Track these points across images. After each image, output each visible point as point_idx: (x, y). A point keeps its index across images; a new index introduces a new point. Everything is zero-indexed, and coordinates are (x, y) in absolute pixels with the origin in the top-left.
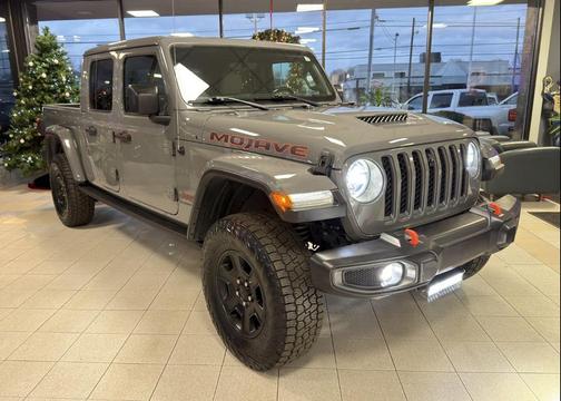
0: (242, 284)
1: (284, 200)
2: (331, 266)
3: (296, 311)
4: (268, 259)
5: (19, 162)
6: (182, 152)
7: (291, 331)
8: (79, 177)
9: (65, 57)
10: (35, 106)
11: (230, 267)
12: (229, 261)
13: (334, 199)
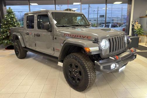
0: (75, 71)
1: (88, 49)
2: (100, 65)
3: (91, 76)
4: (83, 64)
5: (3, 42)
6: (56, 39)
7: (90, 81)
8: (23, 46)
9: (15, 15)
10: (7, 28)
11: (71, 67)
12: (71, 65)
13: (99, 49)
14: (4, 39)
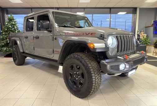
1: (92, 45)
3: (95, 78)
4: (86, 64)
5: (2, 50)
6: (56, 39)
8: (21, 51)
9: (16, 22)
10: (7, 35)
11: (72, 69)
12: (72, 67)
13: (106, 46)
14: (3, 46)
